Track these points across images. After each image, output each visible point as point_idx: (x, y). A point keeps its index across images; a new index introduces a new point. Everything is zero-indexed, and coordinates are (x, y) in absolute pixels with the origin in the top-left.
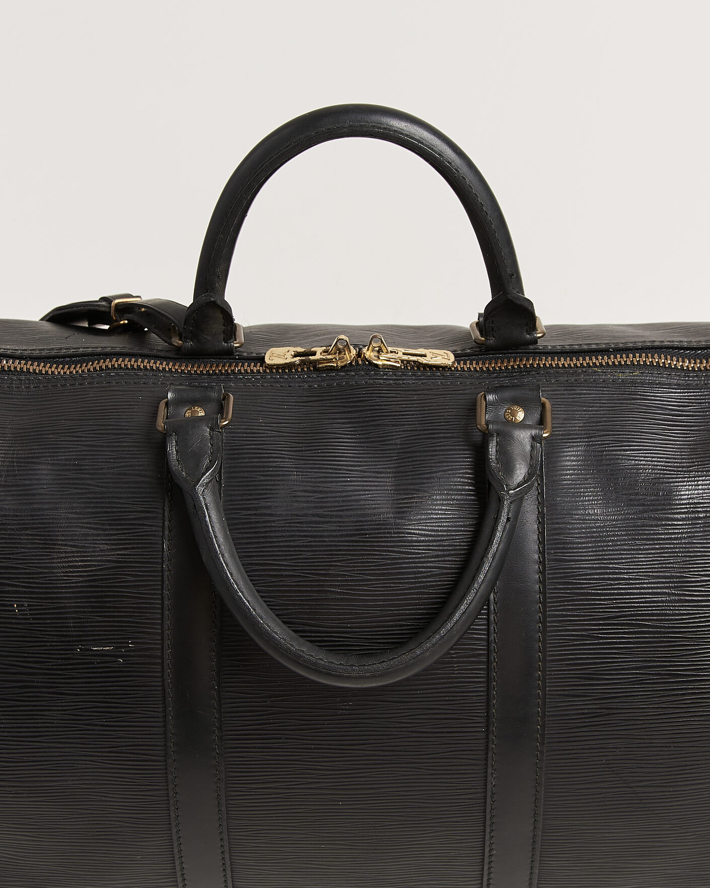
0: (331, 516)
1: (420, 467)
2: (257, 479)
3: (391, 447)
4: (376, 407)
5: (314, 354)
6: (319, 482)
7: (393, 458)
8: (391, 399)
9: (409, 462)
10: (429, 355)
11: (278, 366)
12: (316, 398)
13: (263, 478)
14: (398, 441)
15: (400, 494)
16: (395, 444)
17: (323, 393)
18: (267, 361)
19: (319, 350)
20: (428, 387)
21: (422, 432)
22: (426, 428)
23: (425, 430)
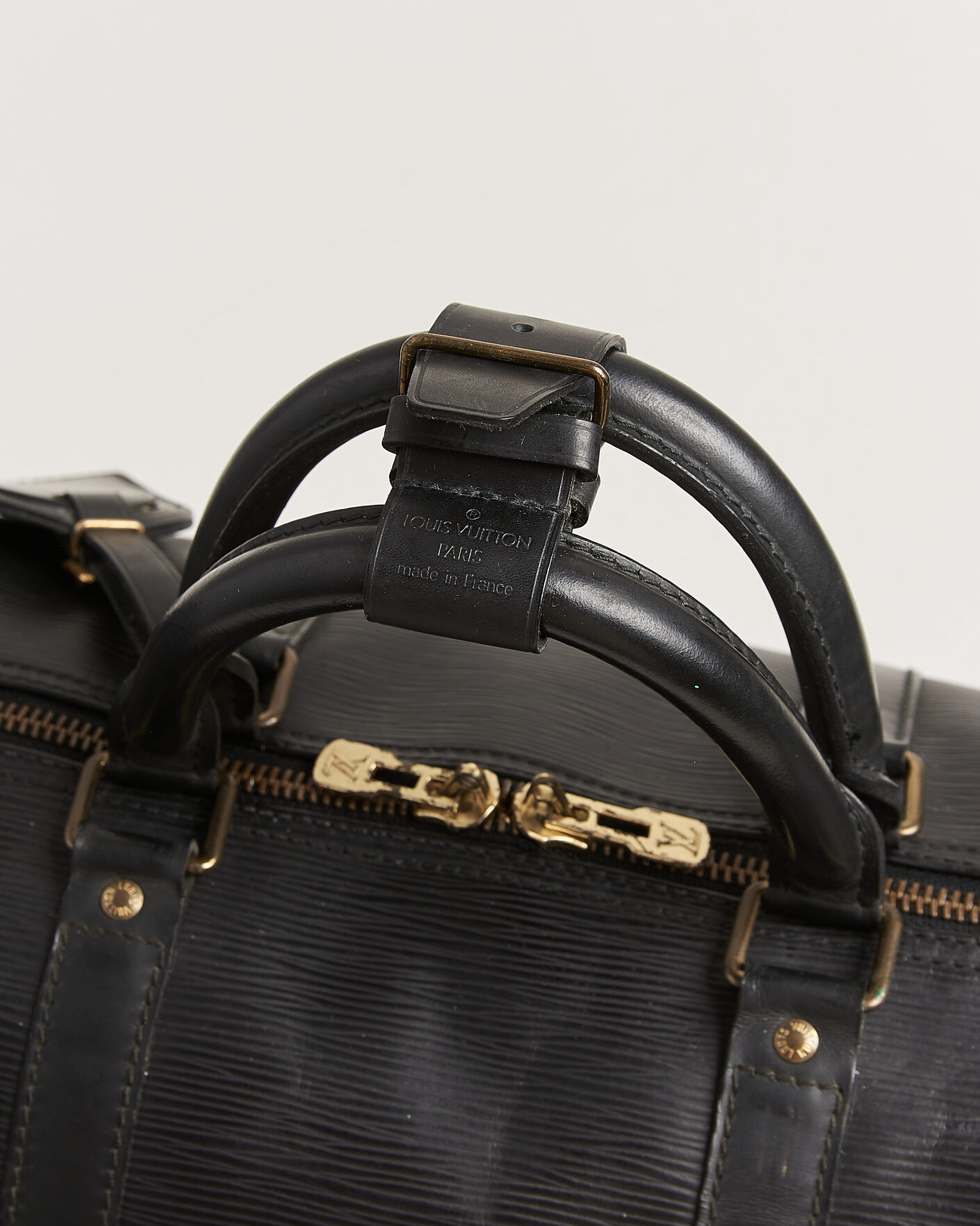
0: (354, 1193)
1: (565, 1122)
2: (216, 1076)
3: (519, 1055)
4: (509, 947)
5: (412, 781)
6: (345, 1112)
7: (516, 1083)
8: (545, 933)
9: (546, 1101)
10: (656, 833)
11: (335, 795)
12: (390, 894)
13: (231, 1077)
14: (535, 1045)
15: (510, 1174)
16: (528, 1051)
17: (410, 883)
18: (318, 776)
19: (426, 773)
20: (633, 916)
21: (588, 1035)
22: (599, 1025)
23: (597, 1030)
